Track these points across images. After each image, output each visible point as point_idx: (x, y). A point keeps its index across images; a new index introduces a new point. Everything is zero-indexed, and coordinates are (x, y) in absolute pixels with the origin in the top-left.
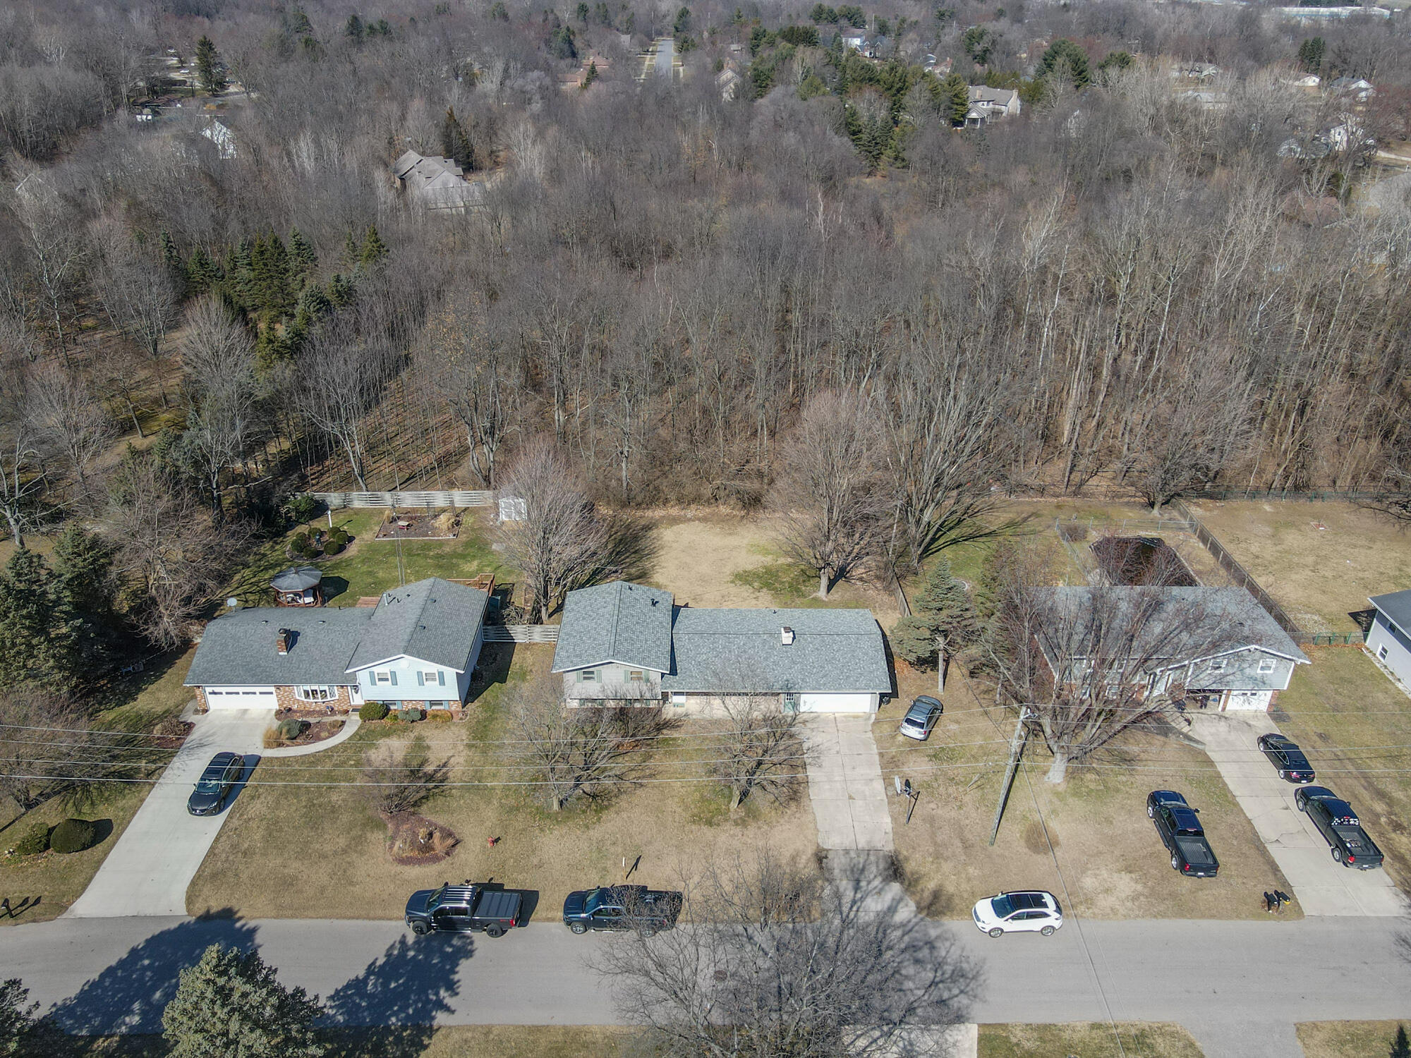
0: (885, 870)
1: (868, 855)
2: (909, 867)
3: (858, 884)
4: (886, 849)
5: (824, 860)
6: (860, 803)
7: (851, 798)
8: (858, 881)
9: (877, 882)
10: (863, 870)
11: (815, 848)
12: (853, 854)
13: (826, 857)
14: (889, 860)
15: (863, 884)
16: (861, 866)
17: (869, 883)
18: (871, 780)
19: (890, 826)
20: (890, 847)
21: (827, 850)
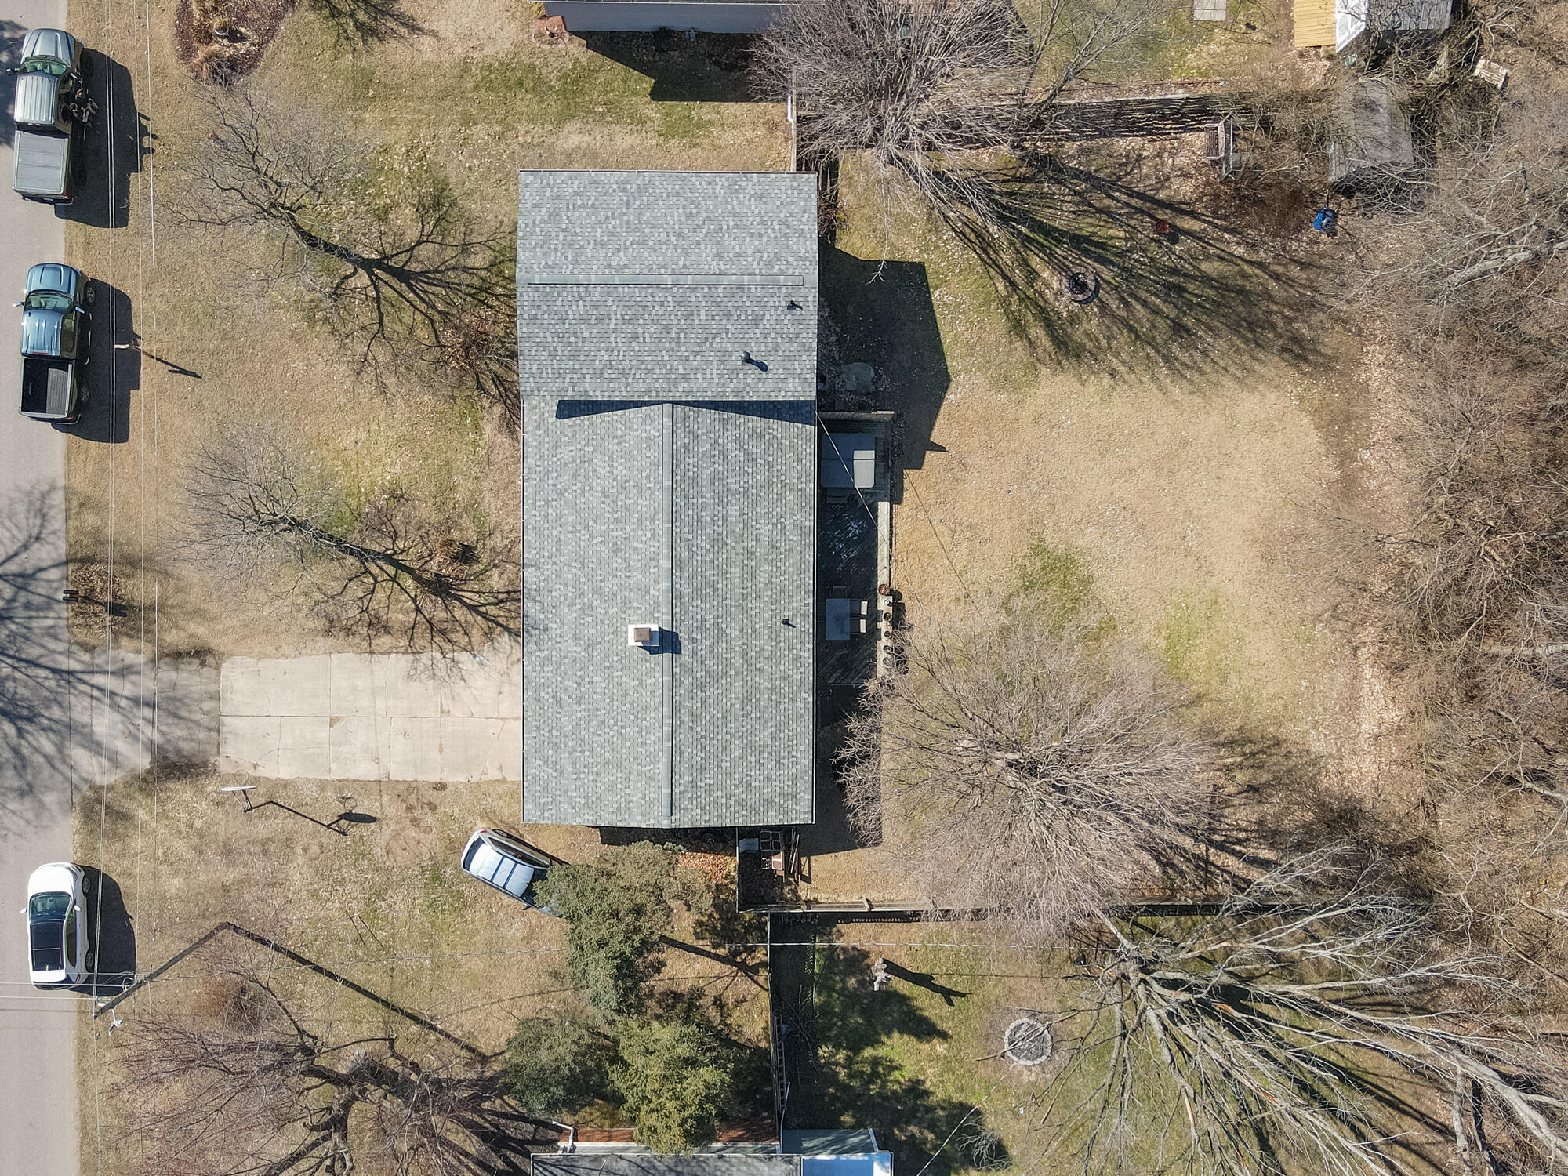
0: (178, 751)
1: (209, 729)
2: (182, 791)
4: (221, 760)
5: (197, 661)
6: (323, 733)
7: (333, 721)
8: (152, 706)
10: (175, 715)
11: (222, 649)
12: (207, 705)
13: (203, 664)
14: (197, 761)
15: (147, 712)
16: (183, 713)
17: (152, 722)
18: (377, 761)
19: (273, 776)
20: (224, 767)
21: (218, 668)
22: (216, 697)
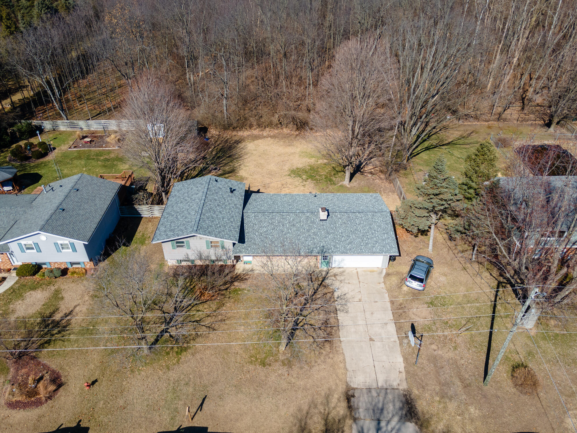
0: (401, 409)
1: (386, 393)
2: (421, 406)
3: (379, 424)
4: (401, 388)
5: (352, 399)
6: (378, 344)
7: (371, 340)
8: (379, 421)
9: (394, 422)
10: (382, 410)
11: (344, 387)
12: (374, 394)
13: (353, 396)
14: (404, 399)
15: (383, 424)
16: (380, 405)
17: (388, 422)
18: (386, 324)
19: (403, 365)
20: (404, 386)
21: (354, 389)
22: (369, 390)
